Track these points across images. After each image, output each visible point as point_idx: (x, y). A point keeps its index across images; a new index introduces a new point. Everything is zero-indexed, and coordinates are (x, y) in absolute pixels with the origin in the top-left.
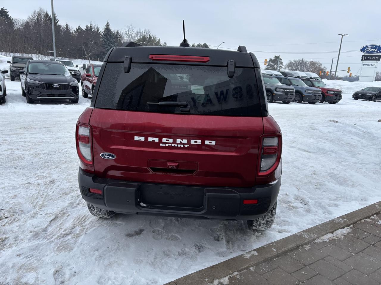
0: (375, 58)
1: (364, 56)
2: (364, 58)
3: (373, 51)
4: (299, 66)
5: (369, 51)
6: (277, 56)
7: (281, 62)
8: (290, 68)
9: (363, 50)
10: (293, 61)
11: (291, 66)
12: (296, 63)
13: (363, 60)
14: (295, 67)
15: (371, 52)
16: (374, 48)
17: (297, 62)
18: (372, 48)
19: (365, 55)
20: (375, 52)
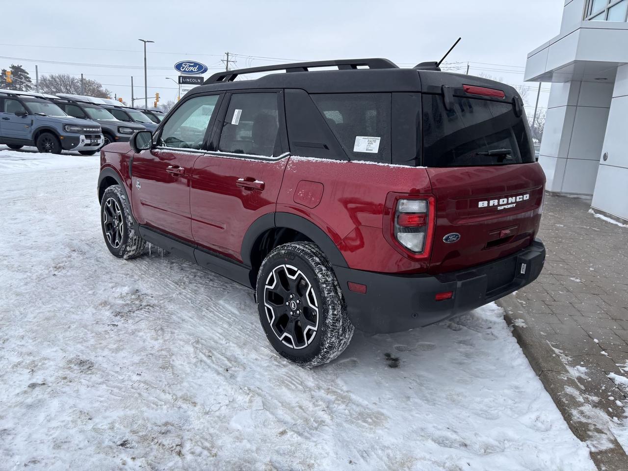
0: (197, 80)
1: (181, 76)
2: (181, 80)
3: (192, 71)
4: (61, 85)
5: (186, 70)
6: (16, 65)
7: (28, 78)
8: (46, 90)
9: (178, 67)
10: (48, 78)
11: (48, 87)
12: (55, 81)
13: (181, 83)
14: (55, 87)
15: (190, 72)
16: (193, 66)
17: (57, 80)
18: (190, 66)
19: (183, 75)
20: (195, 72)
